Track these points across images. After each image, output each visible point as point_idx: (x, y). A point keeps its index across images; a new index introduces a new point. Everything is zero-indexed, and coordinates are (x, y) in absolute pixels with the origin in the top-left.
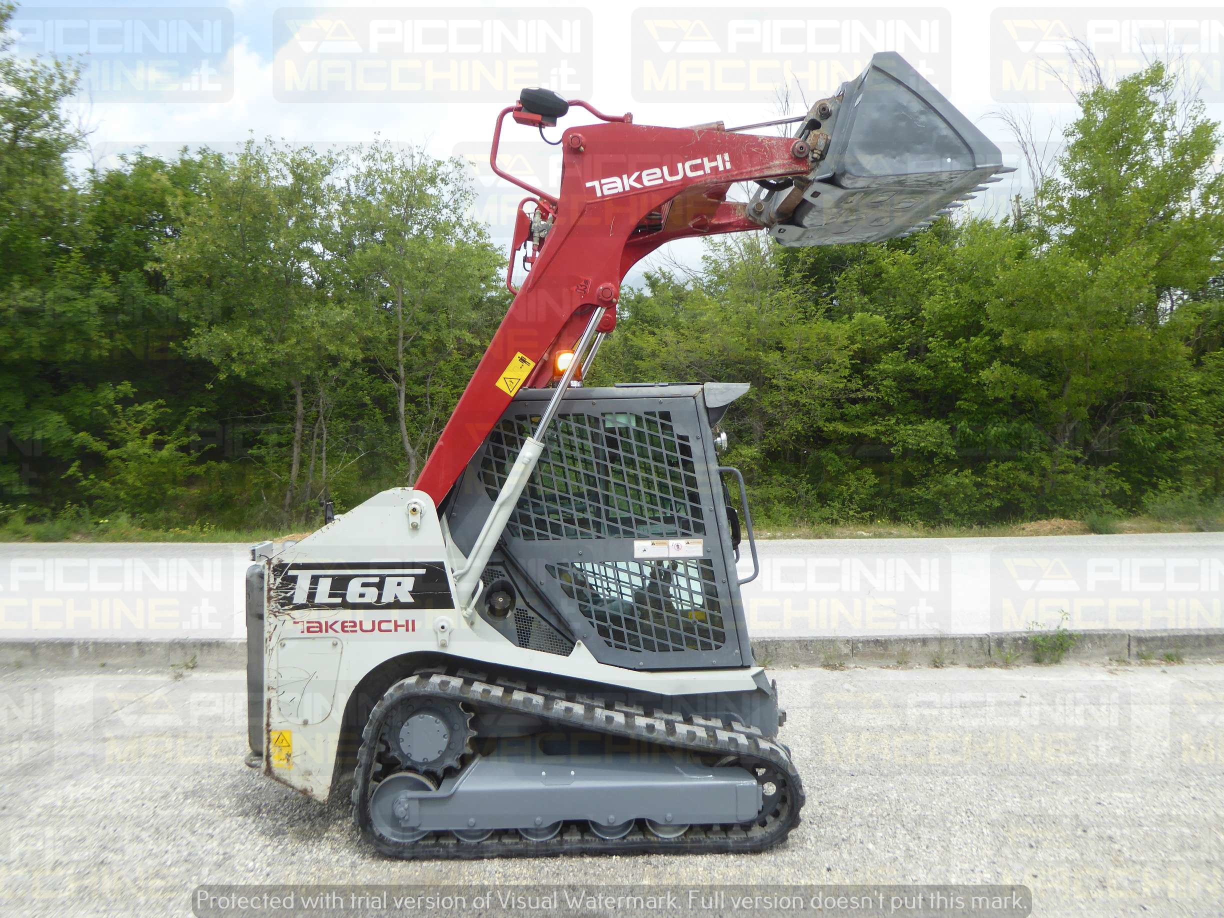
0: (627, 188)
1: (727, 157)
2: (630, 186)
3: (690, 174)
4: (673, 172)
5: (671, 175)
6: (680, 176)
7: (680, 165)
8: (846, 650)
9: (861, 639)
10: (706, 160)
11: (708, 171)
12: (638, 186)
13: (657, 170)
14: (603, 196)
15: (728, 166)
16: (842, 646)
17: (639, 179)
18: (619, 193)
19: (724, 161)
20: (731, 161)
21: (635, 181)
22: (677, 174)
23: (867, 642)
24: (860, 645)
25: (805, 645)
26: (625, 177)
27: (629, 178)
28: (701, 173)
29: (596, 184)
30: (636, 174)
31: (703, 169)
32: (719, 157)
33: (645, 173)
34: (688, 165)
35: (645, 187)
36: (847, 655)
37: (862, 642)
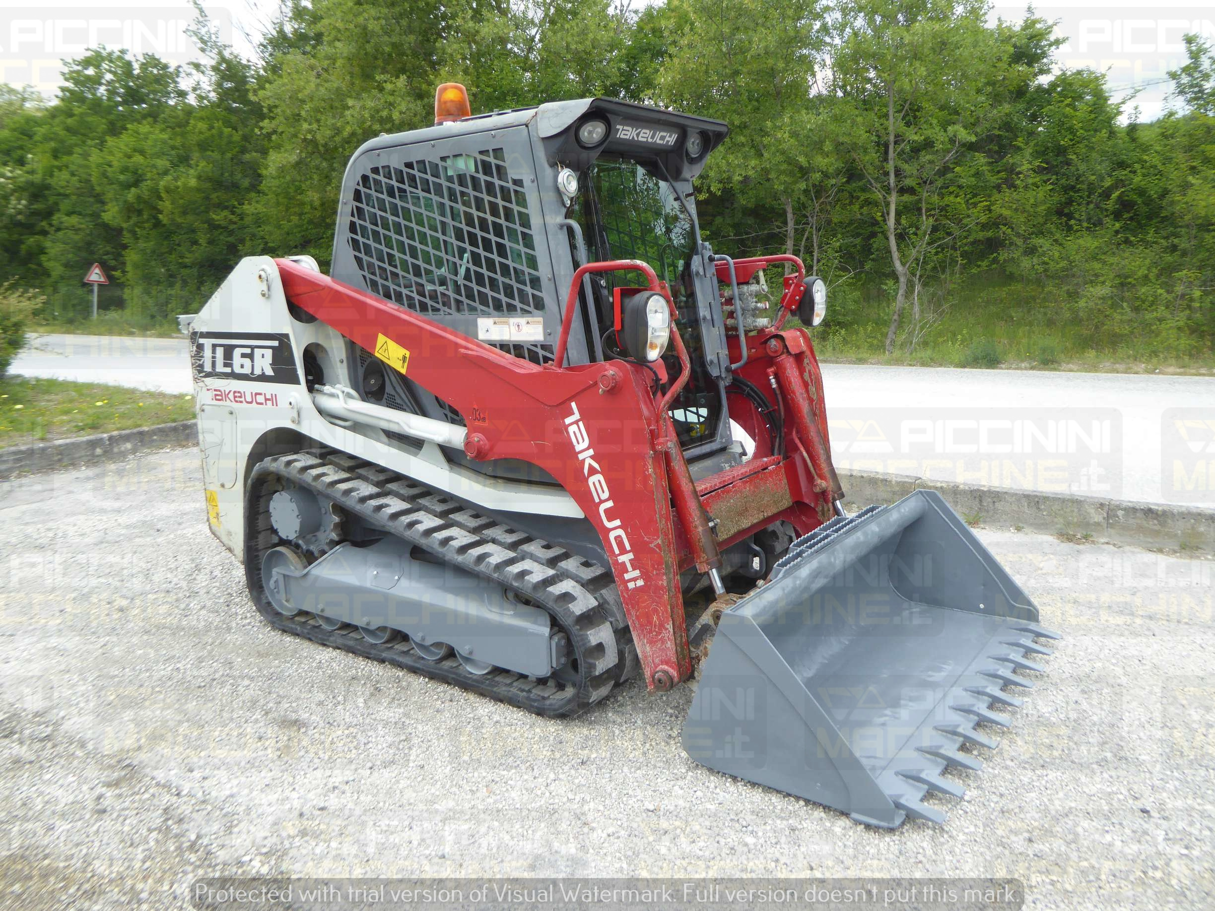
0: (581, 457)
1: (640, 583)
2: (584, 460)
3: (612, 535)
4: (611, 514)
5: (606, 511)
6: (609, 525)
7: (617, 522)
8: (1097, 517)
9: (1125, 505)
10: (631, 556)
11: (621, 559)
12: (586, 471)
13: (606, 495)
14: (567, 427)
15: (631, 585)
16: (1092, 511)
17: (592, 471)
18: (573, 447)
19: (634, 579)
20: (637, 589)
21: (591, 466)
22: (610, 519)
23: (1132, 511)
24: (1120, 513)
25: (1036, 501)
26: (591, 452)
27: (592, 457)
28: (617, 551)
29: (577, 416)
30: (596, 465)
31: (621, 554)
32: (637, 573)
33: (600, 477)
34: (620, 532)
35: (587, 480)
36: (1098, 524)
37: (1125, 509)
